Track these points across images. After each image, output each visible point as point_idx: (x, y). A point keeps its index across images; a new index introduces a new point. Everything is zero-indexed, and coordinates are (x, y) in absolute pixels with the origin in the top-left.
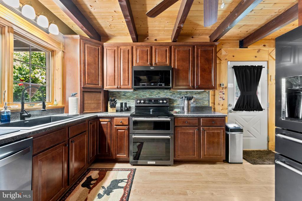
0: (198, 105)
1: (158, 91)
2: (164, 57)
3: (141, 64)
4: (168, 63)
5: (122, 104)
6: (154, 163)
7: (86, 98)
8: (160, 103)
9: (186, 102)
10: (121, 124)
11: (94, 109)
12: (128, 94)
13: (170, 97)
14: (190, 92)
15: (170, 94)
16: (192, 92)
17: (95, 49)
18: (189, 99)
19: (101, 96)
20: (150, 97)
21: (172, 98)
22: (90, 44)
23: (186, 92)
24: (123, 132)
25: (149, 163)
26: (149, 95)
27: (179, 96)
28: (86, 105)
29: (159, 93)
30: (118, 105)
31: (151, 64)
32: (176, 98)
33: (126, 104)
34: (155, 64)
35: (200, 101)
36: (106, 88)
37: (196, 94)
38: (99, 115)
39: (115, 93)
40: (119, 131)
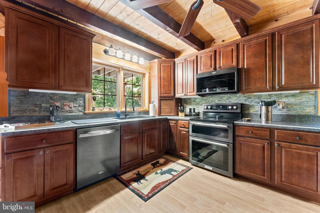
0: (291, 113)
1: (229, 95)
2: (230, 57)
3: (205, 71)
4: (234, 63)
5: (190, 109)
6: (211, 168)
7: (162, 104)
8: (229, 109)
9: (264, 108)
10: (183, 126)
11: (168, 113)
12: (197, 100)
13: (244, 102)
14: (275, 95)
15: (245, 98)
16: (281, 94)
17: (168, 66)
18: (268, 104)
19: (173, 103)
20: (219, 102)
21: (247, 103)
22: (165, 63)
23: (269, 95)
24: (184, 133)
25: (206, 167)
26: (219, 101)
27: (257, 100)
28: (162, 110)
29: (230, 98)
30: (187, 111)
31: (215, 69)
32: (252, 103)
33: (194, 109)
34: (220, 68)
35: (295, 107)
36: (177, 96)
37: (287, 96)
38: (169, 117)
39: (186, 99)
40: (182, 132)
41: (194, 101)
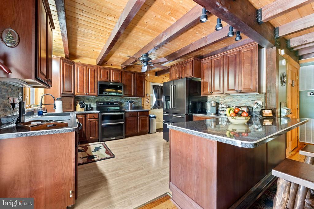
0: (136, 106)
2: (118, 77)
3: (103, 80)
4: (120, 81)
5: (87, 105)
6: (114, 138)
8: (114, 105)
9: (130, 104)
10: (93, 118)
12: (91, 99)
13: (120, 101)
14: (131, 98)
15: (120, 99)
17: (69, 67)
18: (131, 102)
21: (121, 101)
22: (67, 63)
23: (129, 98)
24: (94, 123)
25: (111, 139)
26: (106, 100)
27: (125, 100)
29: (113, 98)
31: (110, 81)
32: (123, 102)
33: (90, 105)
34: (113, 81)
35: (137, 103)
37: (134, 99)
39: (79, 97)
40: (92, 122)
41: (87, 99)
